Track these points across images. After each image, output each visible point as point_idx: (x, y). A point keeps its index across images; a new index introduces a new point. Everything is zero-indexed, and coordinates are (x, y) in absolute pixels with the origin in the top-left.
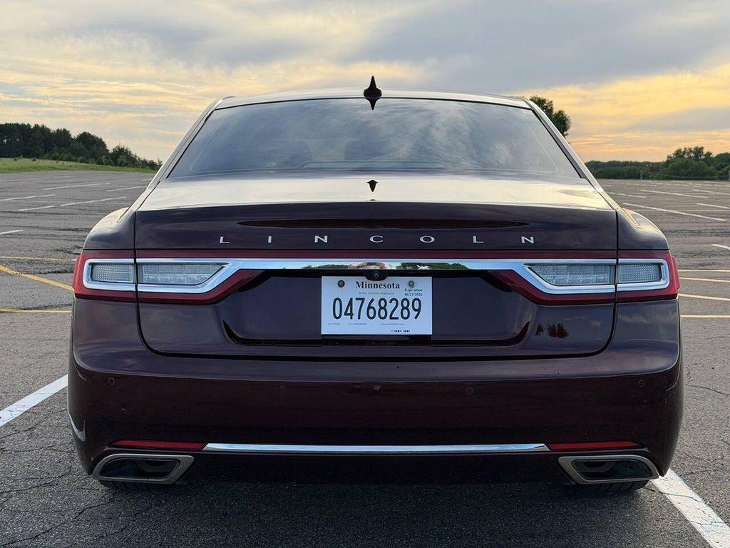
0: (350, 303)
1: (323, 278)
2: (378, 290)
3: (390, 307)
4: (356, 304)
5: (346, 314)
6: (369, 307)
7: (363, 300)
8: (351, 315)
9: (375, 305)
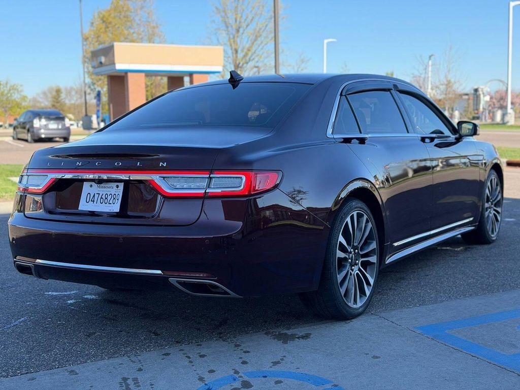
0: (94, 196)
1: (85, 183)
2: (105, 189)
3: (109, 198)
4: (96, 196)
5: (91, 201)
6: (101, 198)
7: (99, 194)
8: (94, 201)
9: (103, 197)
